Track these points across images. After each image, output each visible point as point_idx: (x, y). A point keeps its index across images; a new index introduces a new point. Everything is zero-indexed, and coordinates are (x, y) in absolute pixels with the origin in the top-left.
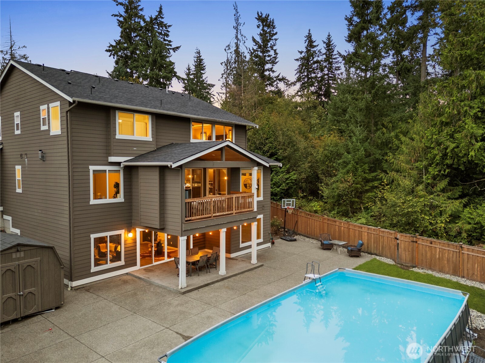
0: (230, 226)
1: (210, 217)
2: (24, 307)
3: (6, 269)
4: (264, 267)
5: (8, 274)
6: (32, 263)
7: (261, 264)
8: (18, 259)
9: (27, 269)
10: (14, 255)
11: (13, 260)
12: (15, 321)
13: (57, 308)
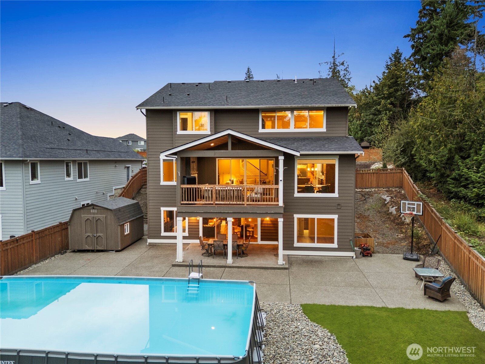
0: (237, 216)
1: (212, 204)
2: (97, 244)
3: (87, 218)
4: (287, 271)
5: (88, 221)
6: (101, 218)
7: (287, 266)
8: (94, 214)
9: (99, 221)
10: (92, 211)
11: (91, 214)
12: (93, 251)
13: (117, 251)
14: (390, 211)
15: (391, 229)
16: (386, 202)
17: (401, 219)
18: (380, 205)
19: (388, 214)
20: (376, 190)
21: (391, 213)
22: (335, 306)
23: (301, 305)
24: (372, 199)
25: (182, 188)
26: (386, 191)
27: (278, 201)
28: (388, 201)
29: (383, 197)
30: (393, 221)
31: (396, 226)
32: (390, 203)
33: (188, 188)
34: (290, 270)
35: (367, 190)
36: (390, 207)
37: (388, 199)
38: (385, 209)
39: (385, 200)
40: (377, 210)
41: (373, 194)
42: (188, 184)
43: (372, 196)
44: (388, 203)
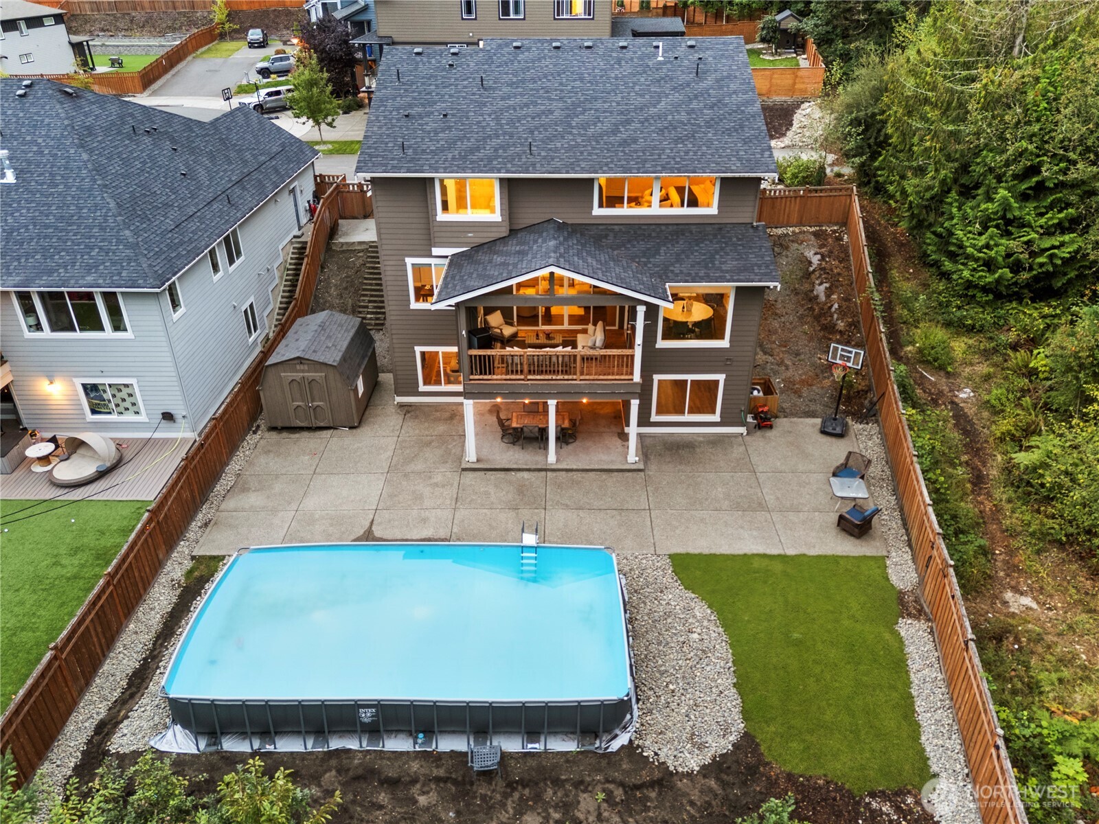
0: (565, 398)
1: (522, 380)
2: (316, 418)
3: (290, 379)
4: (642, 474)
5: (295, 384)
6: (317, 379)
7: (642, 467)
8: (303, 371)
9: (313, 383)
10: (298, 367)
11: (297, 371)
12: (309, 429)
13: (351, 428)
14: (815, 293)
15: (811, 339)
16: (811, 269)
17: (832, 316)
18: (800, 274)
19: (810, 300)
20: (797, 230)
21: (817, 297)
22: (715, 555)
23: (670, 556)
24: (787, 257)
25: (471, 356)
26: (815, 234)
27: (632, 374)
28: (814, 266)
29: (806, 254)
30: (817, 318)
31: (820, 331)
32: (817, 273)
33: (480, 356)
34: (648, 472)
35: (780, 231)
36: (817, 282)
37: (815, 260)
38: (807, 286)
39: (810, 263)
40: (792, 288)
41: (790, 244)
42: (479, 348)
43: (787, 248)
44: (814, 271)
